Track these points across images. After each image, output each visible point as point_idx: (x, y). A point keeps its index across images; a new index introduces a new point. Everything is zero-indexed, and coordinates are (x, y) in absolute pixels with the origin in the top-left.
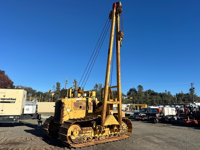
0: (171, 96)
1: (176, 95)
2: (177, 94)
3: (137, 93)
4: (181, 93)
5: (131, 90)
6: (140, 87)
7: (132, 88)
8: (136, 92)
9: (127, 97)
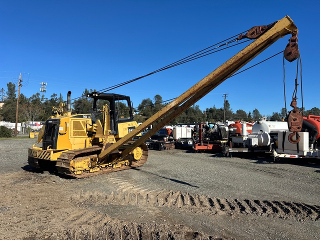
0: (200, 111)
1: (205, 110)
2: (207, 109)
3: (153, 107)
4: (213, 107)
5: (145, 102)
6: (158, 97)
7: (145, 99)
8: (152, 105)
9: (138, 113)
